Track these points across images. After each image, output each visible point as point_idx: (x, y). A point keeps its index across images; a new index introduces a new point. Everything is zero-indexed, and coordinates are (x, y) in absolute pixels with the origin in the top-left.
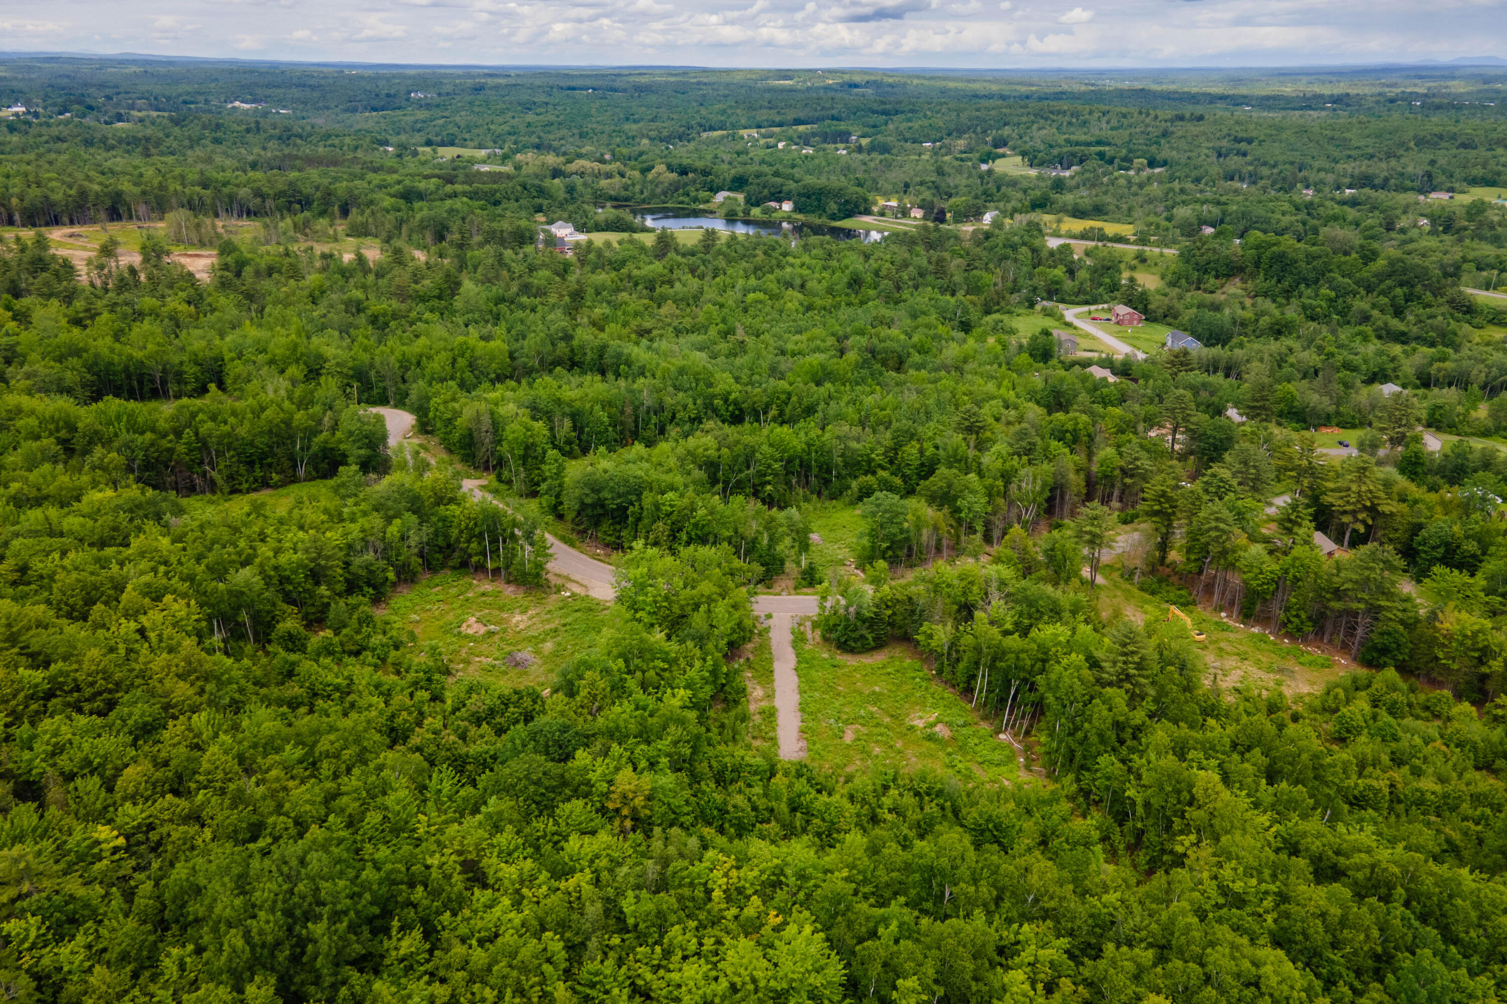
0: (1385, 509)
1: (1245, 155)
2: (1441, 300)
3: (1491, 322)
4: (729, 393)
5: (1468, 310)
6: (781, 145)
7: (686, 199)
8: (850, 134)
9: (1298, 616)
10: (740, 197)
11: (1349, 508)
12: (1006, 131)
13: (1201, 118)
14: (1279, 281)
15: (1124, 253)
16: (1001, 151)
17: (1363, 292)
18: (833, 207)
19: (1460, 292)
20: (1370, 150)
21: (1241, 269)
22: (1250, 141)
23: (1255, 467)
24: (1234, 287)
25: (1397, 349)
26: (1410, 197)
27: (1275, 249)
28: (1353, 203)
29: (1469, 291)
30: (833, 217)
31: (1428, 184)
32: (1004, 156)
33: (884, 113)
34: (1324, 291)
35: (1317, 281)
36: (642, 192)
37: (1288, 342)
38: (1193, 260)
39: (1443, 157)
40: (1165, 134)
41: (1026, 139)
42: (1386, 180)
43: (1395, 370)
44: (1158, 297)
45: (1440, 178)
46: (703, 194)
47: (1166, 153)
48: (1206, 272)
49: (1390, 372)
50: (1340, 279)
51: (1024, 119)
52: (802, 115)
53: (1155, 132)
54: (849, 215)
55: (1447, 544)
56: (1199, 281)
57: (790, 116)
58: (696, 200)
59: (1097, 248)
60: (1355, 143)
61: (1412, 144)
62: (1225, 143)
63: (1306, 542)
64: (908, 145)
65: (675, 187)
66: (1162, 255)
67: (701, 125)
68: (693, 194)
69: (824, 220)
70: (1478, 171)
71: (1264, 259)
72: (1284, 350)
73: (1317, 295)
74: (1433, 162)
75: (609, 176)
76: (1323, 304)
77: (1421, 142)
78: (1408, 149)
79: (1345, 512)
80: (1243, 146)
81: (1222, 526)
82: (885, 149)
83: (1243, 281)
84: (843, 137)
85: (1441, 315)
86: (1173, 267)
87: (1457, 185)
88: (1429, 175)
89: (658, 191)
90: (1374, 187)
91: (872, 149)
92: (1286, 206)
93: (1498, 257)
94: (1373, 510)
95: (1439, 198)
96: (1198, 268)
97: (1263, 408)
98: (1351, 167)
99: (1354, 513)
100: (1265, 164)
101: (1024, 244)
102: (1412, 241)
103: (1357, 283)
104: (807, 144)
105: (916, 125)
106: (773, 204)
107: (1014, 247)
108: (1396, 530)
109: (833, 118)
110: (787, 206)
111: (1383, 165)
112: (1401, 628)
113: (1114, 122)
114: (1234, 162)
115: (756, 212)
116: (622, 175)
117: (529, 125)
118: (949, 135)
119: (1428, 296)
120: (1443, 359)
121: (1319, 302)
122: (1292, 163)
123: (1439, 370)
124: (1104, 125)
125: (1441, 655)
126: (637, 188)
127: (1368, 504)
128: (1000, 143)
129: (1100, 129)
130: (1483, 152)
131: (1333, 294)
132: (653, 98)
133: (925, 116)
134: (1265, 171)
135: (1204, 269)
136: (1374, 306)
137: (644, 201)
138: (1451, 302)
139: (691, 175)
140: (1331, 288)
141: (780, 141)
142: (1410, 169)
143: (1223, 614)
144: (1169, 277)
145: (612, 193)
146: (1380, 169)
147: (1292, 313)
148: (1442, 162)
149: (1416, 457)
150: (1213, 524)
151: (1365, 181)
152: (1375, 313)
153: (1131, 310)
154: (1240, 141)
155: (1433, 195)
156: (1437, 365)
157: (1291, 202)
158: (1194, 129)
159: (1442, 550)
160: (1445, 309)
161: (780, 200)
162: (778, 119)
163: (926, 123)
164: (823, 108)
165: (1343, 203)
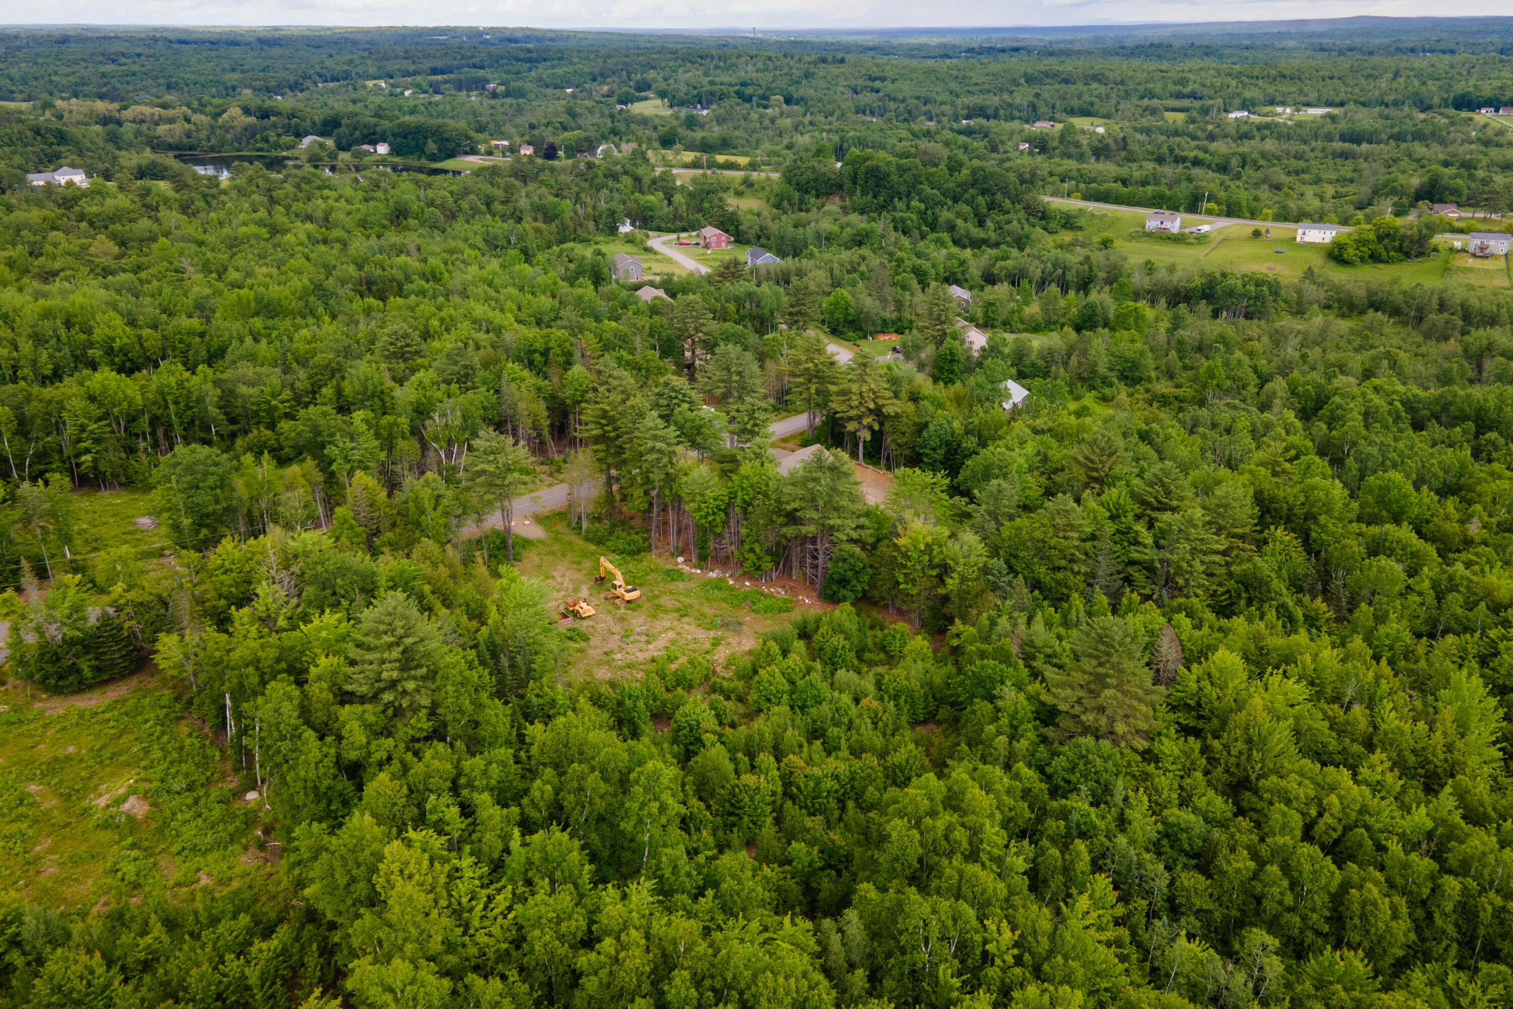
0: (890, 410)
1: (877, 91)
2: (1018, 207)
3: (1064, 226)
4: (113, 339)
5: (1044, 216)
6: (407, 93)
7: (265, 146)
8: (488, 81)
9: (752, 550)
10: (330, 143)
11: (853, 413)
12: (652, 74)
13: (842, 61)
14: (875, 197)
15: (733, 179)
16: (643, 94)
17: (950, 202)
18: (432, 146)
19: (1035, 199)
20: (987, 87)
21: (840, 186)
22: (883, 79)
23: (739, 373)
24: (833, 206)
25: (968, 253)
26: (1016, 125)
27: (868, 163)
28: (968, 132)
29: (1047, 199)
30: (433, 158)
31: (1033, 114)
32: (646, 99)
33: (530, 60)
34: (915, 203)
35: (908, 195)
36: (209, 140)
37: (865, 251)
38: (794, 180)
39: (1049, 91)
40: (807, 75)
41: (671, 81)
42: (997, 109)
43: (963, 273)
44: (749, 217)
45: (1043, 109)
46: (288, 139)
47: (805, 90)
48: (807, 192)
49: (959, 276)
50: (929, 190)
51: (671, 64)
52: (439, 64)
53: (797, 73)
54: (452, 155)
55: (948, 444)
56: (802, 202)
57: (427, 64)
58: (277, 146)
59: (704, 175)
60: (974, 80)
61: (1022, 81)
62: (861, 82)
63: (758, 456)
64: (549, 91)
65: (250, 132)
66: (768, 179)
67: (320, 76)
68: (272, 139)
69: (424, 162)
70: (1075, 103)
71: (861, 176)
72: (856, 258)
73: (908, 208)
74: (1037, 95)
75: (171, 121)
76: (914, 217)
77: (1030, 80)
78: (1019, 85)
79: (851, 419)
80: (878, 84)
81: (659, 445)
82: (519, 93)
83: (842, 199)
84: (479, 85)
85: (1016, 222)
86: (776, 188)
87: (1058, 116)
88: (1034, 107)
89: (229, 137)
90: (988, 118)
91: (507, 94)
92: (904, 133)
93: (1079, 170)
94: (878, 412)
95: (1041, 127)
96: (799, 187)
97: (800, 313)
98: (966, 100)
99: (859, 418)
100: (895, 100)
101: (626, 173)
102: (1009, 159)
103: (943, 194)
104: (437, 92)
105: (560, 72)
106: (366, 147)
107: (615, 177)
108: (904, 433)
109: (474, 66)
110: (382, 149)
111: (997, 99)
112: (857, 550)
113: (760, 65)
114: (867, 98)
115: (345, 156)
116: (188, 120)
117: (104, 75)
118: (594, 80)
119: (1007, 203)
120: (1004, 258)
121: (909, 214)
122: (918, 98)
123: (1001, 269)
124: (750, 68)
125: (901, 579)
126: (203, 134)
127: (872, 406)
128: (644, 86)
129: (748, 72)
130: (1080, 87)
131: (922, 206)
132: (277, 51)
133: (572, 63)
134: (892, 105)
135: (803, 188)
136: (958, 215)
137: (212, 149)
138: (1027, 208)
139: (273, 118)
140: (920, 201)
141: (407, 89)
142: (1018, 100)
143: (680, 559)
144: (772, 199)
145: (170, 140)
146: (994, 101)
147: (878, 226)
148: (1046, 95)
149: (952, 354)
150: (650, 444)
151: (981, 112)
152: (960, 222)
153: (718, 232)
154: (873, 79)
155: (1038, 124)
156: (1000, 264)
157: (909, 130)
158: (834, 70)
159: (942, 451)
160: (1022, 214)
161: (374, 143)
162: (412, 68)
163: (570, 69)
164: (463, 58)
165: (960, 132)
